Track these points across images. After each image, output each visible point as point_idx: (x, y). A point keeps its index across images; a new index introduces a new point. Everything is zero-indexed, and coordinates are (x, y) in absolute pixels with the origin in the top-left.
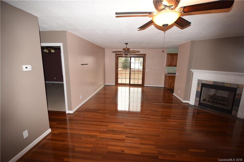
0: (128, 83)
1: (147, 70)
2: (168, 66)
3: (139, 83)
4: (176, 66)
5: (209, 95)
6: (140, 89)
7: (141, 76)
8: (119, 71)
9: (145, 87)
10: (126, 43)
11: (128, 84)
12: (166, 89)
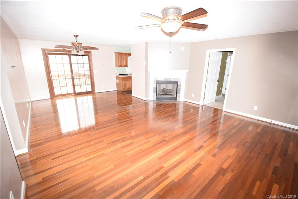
0: (72, 92)
1: (95, 73)
2: (119, 67)
3: (88, 91)
4: (127, 66)
5: (161, 90)
6: (90, 98)
7: (89, 81)
8: (53, 77)
9: (96, 94)
10: (75, 36)
11: (72, 94)
12: (121, 92)
